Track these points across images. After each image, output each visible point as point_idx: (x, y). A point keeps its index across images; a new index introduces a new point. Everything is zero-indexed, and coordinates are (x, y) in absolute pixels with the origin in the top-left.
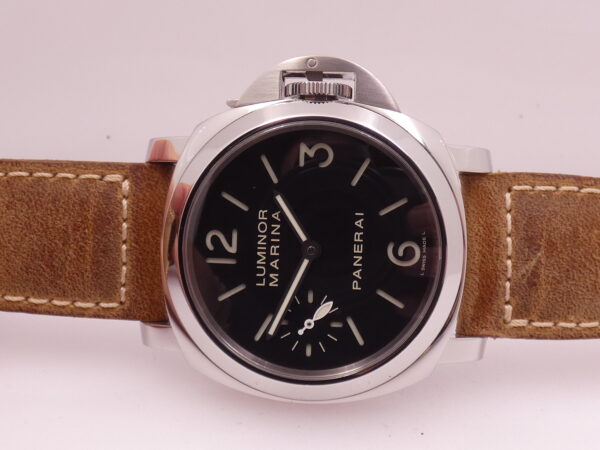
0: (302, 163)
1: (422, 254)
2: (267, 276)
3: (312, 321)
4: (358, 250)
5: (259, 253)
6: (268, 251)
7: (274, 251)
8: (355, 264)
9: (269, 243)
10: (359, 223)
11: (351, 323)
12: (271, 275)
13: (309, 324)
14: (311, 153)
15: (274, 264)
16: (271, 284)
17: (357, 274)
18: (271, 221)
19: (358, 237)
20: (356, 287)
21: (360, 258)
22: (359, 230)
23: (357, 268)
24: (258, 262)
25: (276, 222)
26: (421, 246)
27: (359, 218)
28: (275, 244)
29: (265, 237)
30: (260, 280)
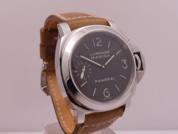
0: (122, 61)
1: (108, 98)
2: (93, 56)
3: (83, 71)
4: (105, 80)
5: (98, 52)
6: (100, 55)
7: (100, 57)
8: (102, 80)
9: (102, 55)
10: (112, 79)
11: (86, 82)
12: (94, 57)
13: (84, 70)
14: (125, 63)
15: (97, 57)
16: (91, 57)
17: (99, 81)
18: (107, 54)
19: (108, 79)
20: (96, 81)
21: (103, 81)
22: (110, 79)
23: (101, 81)
24: (96, 53)
25: (107, 56)
26: (109, 97)
27: (113, 78)
28: (102, 57)
29: (103, 53)
30: (92, 54)
